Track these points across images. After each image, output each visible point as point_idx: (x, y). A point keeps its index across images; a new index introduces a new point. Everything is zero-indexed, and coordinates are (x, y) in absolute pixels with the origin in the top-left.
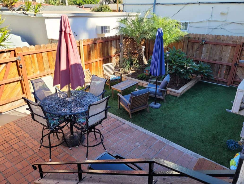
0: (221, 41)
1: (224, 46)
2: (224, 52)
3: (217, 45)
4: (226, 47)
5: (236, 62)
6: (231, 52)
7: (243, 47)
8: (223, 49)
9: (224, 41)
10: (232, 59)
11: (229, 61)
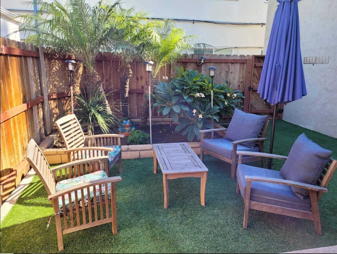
0: (226, 58)
1: (230, 64)
2: (231, 73)
3: (222, 63)
4: (233, 65)
5: (250, 86)
6: (240, 72)
7: (255, 63)
8: (229, 69)
9: (230, 57)
10: (242, 82)
11: (239, 86)
